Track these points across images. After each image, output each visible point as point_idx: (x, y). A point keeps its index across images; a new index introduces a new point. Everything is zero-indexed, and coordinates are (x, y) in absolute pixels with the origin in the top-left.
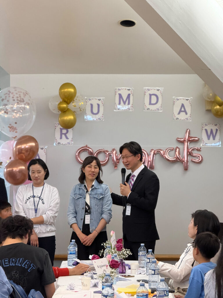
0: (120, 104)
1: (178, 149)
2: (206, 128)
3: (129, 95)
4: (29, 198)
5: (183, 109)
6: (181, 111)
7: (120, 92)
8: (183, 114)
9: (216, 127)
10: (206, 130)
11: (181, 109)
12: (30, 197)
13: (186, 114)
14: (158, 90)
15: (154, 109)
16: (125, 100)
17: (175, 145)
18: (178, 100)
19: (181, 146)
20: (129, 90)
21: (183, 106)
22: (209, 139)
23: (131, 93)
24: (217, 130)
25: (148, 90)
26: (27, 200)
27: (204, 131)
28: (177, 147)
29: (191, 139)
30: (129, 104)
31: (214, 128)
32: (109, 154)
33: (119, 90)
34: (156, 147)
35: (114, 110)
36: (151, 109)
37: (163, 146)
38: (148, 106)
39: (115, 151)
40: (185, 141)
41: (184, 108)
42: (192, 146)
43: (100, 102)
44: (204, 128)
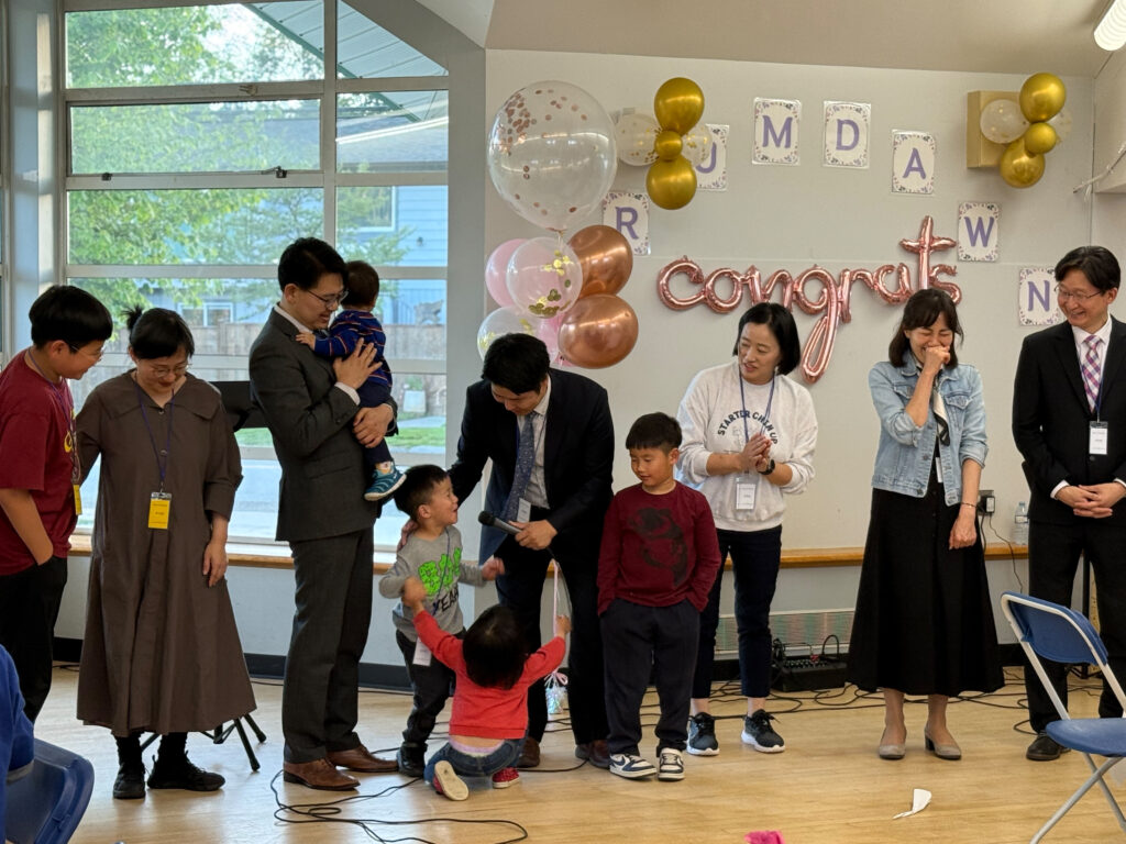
0: (766, 144)
1: (905, 269)
2: (968, 214)
3: (789, 120)
4: (732, 418)
5: (915, 165)
6: (910, 169)
7: (766, 112)
8: (915, 175)
9: (991, 214)
10: (968, 220)
11: (911, 162)
12: (735, 416)
13: (924, 176)
14: (859, 110)
15: (848, 162)
16: (778, 134)
17: (896, 259)
18: (904, 137)
19: (911, 262)
20: (789, 106)
21: (915, 154)
22: (973, 244)
23: (793, 116)
24: (992, 220)
25: (836, 109)
26: (725, 425)
27: (963, 223)
28: (902, 265)
29: (936, 244)
30: (788, 145)
31: (986, 215)
32: (743, 280)
33: (766, 105)
34: (855, 264)
35: (754, 162)
36: (841, 159)
37: (870, 266)
38: (835, 153)
39: (757, 273)
40: (923, 248)
41: (919, 162)
42: (936, 261)
43: (717, 139)
44: (963, 216)
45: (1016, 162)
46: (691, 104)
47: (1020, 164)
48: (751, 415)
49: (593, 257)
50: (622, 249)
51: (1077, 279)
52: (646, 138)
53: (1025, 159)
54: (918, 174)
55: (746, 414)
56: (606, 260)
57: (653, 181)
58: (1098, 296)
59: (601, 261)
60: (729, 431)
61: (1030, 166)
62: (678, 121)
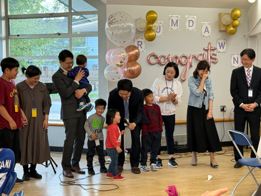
0: (172, 26)
1: (205, 54)
2: (219, 41)
3: (177, 20)
4: (164, 89)
5: (207, 30)
6: (205, 31)
7: (172, 18)
8: (207, 33)
9: (224, 41)
10: (219, 43)
11: (206, 30)
12: (165, 88)
13: (209, 33)
14: (193, 18)
15: (191, 30)
16: (175, 24)
17: (203, 52)
18: (204, 24)
19: (206, 53)
20: (177, 17)
21: (207, 28)
22: (220, 48)
23: (178, 19)
24: (225, 43)
25: (188, 17)
26: (163, 90)
27: (218, 43)
28: (204, 54)
29: (212, 49)
30: (177, 26)
31: (223, 42)
32: (167, 58)
33: (172, 17)
34: (193, 54)
35: (169, 30)
36: (189, 29)
37: (197, 54)
38: (188, 28)
39: (170, 56)
40: (209, 49)
41: (208, 30)
42: (212, 52)
43: (160, 25)
44: (218, 42)
45: (230, 29)
46: (154, 17)
47: (231, 29)
48: (168, 88)
49: (130, 53)
50: (137, 51)
51: (246, 56)
52: (144, 25)
53: (232, 28)
54: (207, 32)
55: (167, 88)
56: (134, 53)
57: (146, 35)
58: (250, 60)
59: (132, 53)
60: (164, 92)
61: (233, 30)
62: (151, 21)
